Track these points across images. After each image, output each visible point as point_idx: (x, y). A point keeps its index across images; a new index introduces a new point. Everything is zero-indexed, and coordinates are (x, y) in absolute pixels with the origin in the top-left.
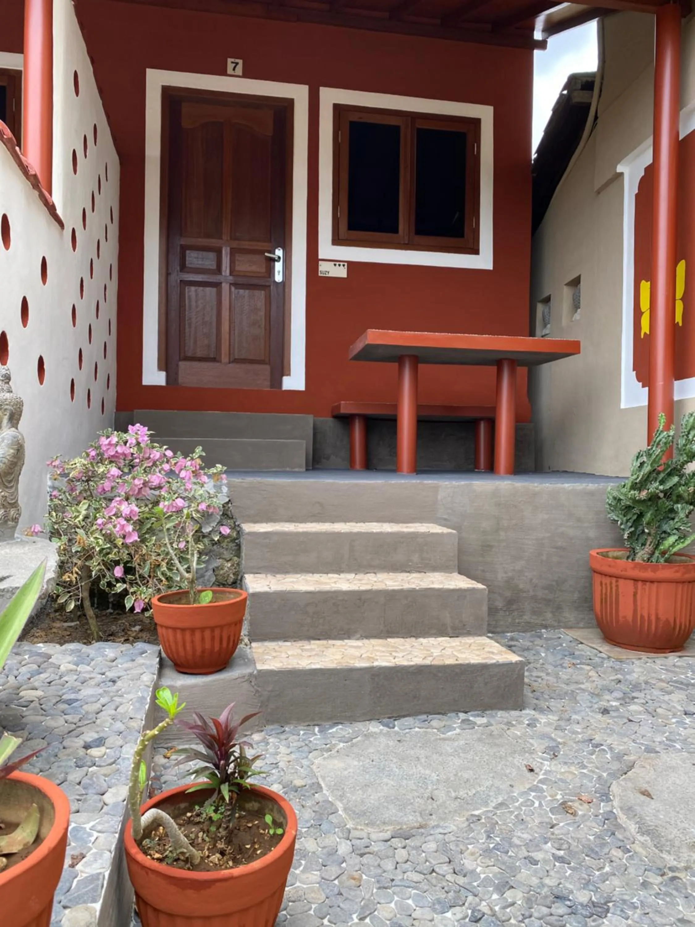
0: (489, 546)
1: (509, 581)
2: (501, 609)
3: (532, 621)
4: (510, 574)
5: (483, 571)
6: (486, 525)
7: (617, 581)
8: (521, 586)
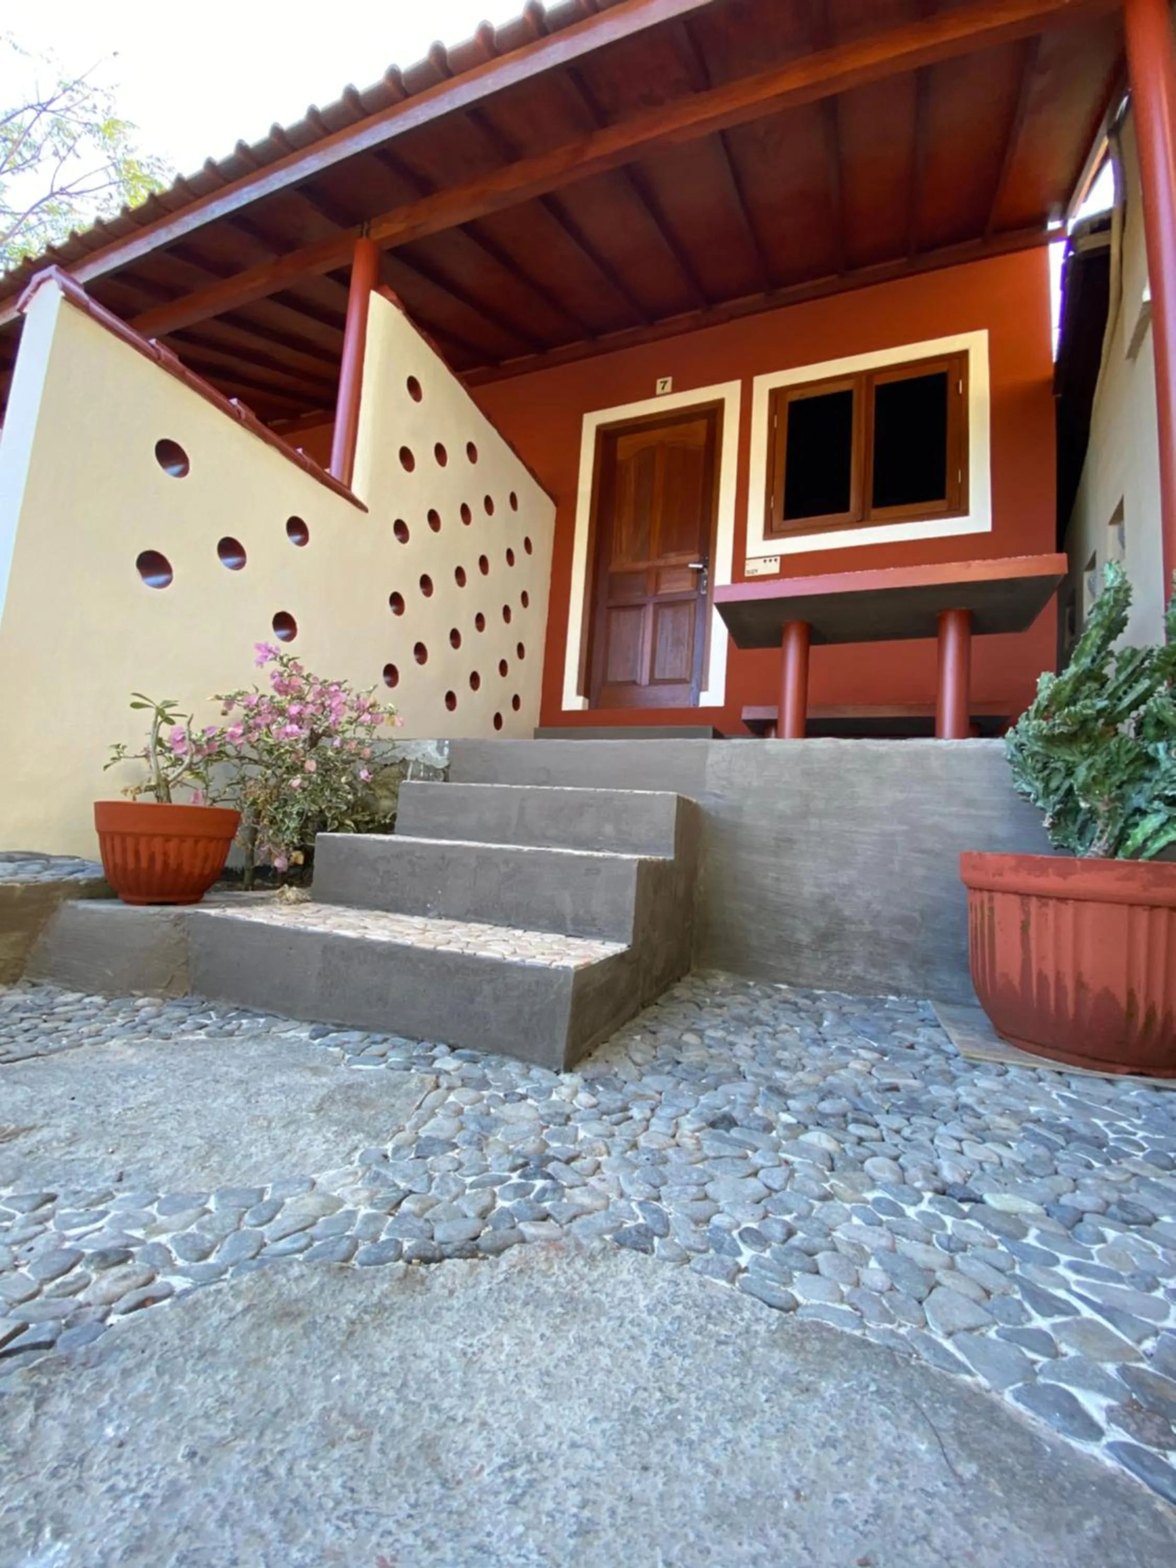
0: (789, 840)
1: (823, 902)
2: (807, 947)
3: (869, 977)
4: (827, 890)
5: (777, 879)
6: (783, 805)
7: (991, 899)
8: (847, 913)
